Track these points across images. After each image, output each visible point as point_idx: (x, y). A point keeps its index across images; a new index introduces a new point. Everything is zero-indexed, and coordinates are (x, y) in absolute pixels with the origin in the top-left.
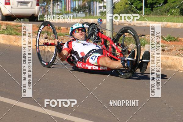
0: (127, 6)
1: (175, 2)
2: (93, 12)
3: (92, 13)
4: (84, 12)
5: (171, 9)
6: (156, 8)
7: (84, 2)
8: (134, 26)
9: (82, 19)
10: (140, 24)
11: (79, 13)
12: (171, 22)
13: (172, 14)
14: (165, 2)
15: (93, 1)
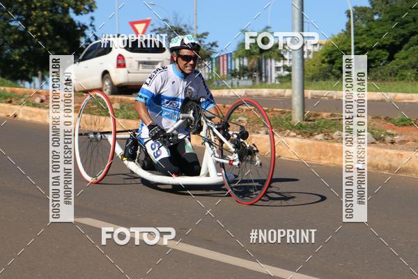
0: (324, 65)
1: (407, 57)
2: (266, 77)
3: (264, 79)
4: (250, 76)
5: (400, 71)
6: (375, 69)
9: (249, 90)
11: (242, 78)
12: (402, 92)
13: (403, 78)
14: (391, 59)
15: (266, 58)
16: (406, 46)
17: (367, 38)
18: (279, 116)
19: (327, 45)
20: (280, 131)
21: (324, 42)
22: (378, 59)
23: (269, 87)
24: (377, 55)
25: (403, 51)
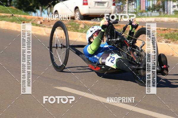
2: (167, 11)
7: (159, 2)
11: (153, 12)
20: (174, 41)
23: (169, 17)
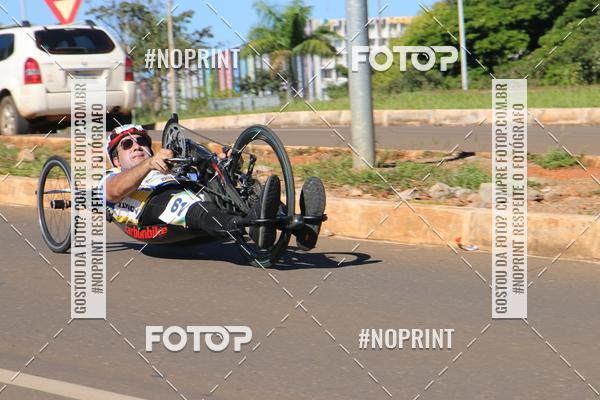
2: (305, 90)
3: (300, 93)
4: (276, 89)
5: (551, 67)
6: (505, 67)
7: (277, 61)
8: (440, 125)
9: (274, 114)
10: (458, 118)
11: (261, 93)
12: (555, 106)
13: (556, 80)
14: (533, 46)
15: (303, 54)
16: (559, 20)
17: (487, 9)
18: (329, 160)
19: (413, 26)
21: (408, 20)
22: (511, 49)
24: (508, 41)
25: (554, 30)
